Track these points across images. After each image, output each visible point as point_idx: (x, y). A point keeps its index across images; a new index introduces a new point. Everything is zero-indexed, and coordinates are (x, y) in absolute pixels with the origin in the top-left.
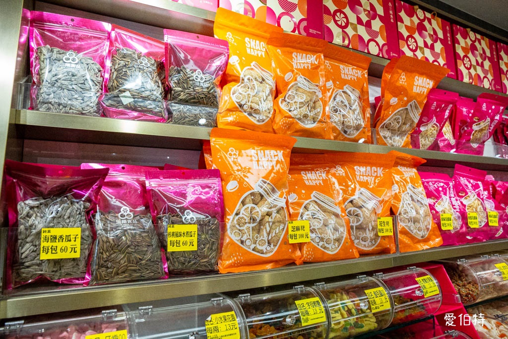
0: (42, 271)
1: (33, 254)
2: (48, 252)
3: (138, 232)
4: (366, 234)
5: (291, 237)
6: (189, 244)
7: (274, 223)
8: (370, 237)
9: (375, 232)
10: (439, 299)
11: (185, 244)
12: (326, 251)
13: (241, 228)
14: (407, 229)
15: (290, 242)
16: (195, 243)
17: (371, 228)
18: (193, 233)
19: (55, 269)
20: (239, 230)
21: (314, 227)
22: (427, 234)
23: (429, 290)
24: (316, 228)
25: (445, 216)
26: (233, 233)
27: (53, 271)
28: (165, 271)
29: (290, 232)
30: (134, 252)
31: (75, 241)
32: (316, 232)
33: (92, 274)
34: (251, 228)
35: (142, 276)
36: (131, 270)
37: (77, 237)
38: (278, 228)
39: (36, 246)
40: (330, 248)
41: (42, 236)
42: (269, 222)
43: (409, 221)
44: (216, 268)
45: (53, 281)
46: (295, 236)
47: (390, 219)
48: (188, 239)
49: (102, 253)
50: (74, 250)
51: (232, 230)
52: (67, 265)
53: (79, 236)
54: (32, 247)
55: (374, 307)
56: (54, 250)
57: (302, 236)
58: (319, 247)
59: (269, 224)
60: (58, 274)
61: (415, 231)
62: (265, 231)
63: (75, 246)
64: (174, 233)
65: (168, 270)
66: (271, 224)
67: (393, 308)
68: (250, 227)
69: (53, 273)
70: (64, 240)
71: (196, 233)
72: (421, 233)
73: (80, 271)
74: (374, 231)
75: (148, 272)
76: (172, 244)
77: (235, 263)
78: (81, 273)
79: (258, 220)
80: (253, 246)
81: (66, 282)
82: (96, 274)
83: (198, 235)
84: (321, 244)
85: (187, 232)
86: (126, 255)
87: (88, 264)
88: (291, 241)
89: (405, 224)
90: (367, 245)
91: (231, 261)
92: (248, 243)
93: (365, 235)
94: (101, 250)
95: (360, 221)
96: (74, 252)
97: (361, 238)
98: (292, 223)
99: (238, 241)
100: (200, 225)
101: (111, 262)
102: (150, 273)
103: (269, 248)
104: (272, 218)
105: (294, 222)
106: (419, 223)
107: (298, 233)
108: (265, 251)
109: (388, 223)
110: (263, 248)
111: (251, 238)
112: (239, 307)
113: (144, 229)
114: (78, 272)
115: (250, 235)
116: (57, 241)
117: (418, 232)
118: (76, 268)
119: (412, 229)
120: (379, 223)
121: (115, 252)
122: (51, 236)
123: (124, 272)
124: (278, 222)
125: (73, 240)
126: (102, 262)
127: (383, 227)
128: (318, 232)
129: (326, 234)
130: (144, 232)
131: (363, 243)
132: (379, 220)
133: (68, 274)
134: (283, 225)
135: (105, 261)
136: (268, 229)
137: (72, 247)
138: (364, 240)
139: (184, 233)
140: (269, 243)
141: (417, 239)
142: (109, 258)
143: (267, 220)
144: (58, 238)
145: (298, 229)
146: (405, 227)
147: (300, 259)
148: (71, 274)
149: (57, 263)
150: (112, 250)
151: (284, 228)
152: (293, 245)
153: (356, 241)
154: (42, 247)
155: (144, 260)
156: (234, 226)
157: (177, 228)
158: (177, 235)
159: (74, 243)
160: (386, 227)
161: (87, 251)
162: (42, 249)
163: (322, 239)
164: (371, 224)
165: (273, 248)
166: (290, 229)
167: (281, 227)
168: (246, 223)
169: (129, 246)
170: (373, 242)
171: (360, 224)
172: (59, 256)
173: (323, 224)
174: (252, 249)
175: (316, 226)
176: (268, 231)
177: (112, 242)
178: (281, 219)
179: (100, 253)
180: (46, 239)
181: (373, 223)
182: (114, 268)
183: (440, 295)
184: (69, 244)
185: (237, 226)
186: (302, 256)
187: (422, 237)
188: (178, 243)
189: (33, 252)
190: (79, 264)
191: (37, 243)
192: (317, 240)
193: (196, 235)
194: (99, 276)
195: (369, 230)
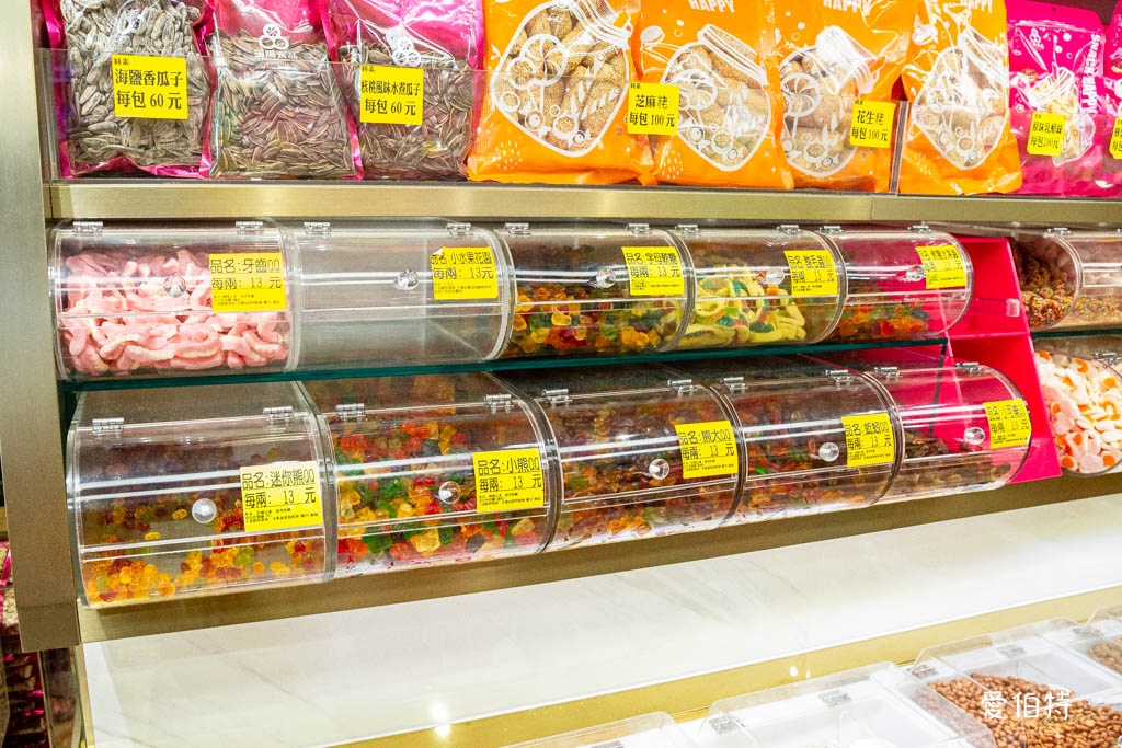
0: (120, 144)
1: (102, 109)
2: (128, 103)
3: (301, 78)
4: (820, 139)
5: (634, 119)
6: (405, 109)
7: (595, 83)
8: (830, 146)
9: (843, 137)
10: (963, 298)
11: (396, 108)
12: (713, 163)
13: (521, 88)
14: (931, 139)
15: (630, 131)
16: (419, 110)
17: (834, 125)
18: (414, 87)
19: (144, 142)
20: (517, 91)
21: (693, 107)
22: (981, 158)
23: (941, 275)
24: (698, 108)
25: (1046, 119)
26: (501, 98)
27: (140, 147)
28: (356, 166)
29: (632, 108)
30: (293, 118)
31: (176, 85)
32: (696, 118)
33: (214, 156)
34: (542, 89)
35: (310, 170)
36: (288, 154)
37: (179, 77)
38: (605, 96)
39: (104, 93)
40: (725, 158)
41: (114, 71)
42: (584, 80)
43: (941, 122)
44: (461, 169)
45: (142, 168)
46: (643, 118)
47: (888, 109)
48: (403, 99)
49: (230, 116)
50: (175, 103)
51: (500, 90)
52: (167, 136)
53: (183, 76)
54: (97, 94)
55: (799, 285)
56: (139, 99)
57: (659, 120)
58: (698, 152)
59: (585, 85)
60: (150, 153)
61: (950, 148)
62: (573, 98)
63: (177, 96)
64: (373, 83)
65: (363, 163)
66: (589, 84)
67: (843, 296)
68: (539, 87)
69: (142, 150)
70: (156, 81)
71: (421, 87)
72: (966, 154)
73: (191, 149)
74: (841, 132)
75: (321, 161)
76: (370, 106)
77: (502, 164)
78: (194, 154)
79: (560, 73)
80: (544, 130)
81: (164, 173)
82: (221, 156)
83: (425, 93)
84: (703, 144)
85: (402, 84)
86: (276, 122)
87: (205, 137)
88: (633, 129)
89: (927, 127)
90: (818, 166)
91: (495, 159)
92: (534, 120)
93: (817, 141)
94: (228, 109)
95: (811, 105)
96: (177, 107)
97: (806, 147)
98: (638, 87)
99: (512, 114)
100: (430, 71)
101: (247, 134)
102: (324, 163)
103: (579, 139)
104: (592, 72)
105: (642, 85)
106: (969, 128)
107: (649, 111)
108: (570, 143)
109: (880, 117)
110: (568, 136)
111: (541, 111)
112: (504, 248)
113: (312, 72)
114: (187, 153)
115: (538, 106)
116: (143, 82)
117: (959, 151)
118: (183, 144)
119: (944, 140)
120: (856, 114)
121: (256, 116)
122: (131, 71)
123: (274, 157)
124: (606, 81)
125: (172, 82)
126: (230, 133)
127: (864, 126)
128: (700, 118)
129: (720, 125)
130: (313, 78)
131: (812, 160)
132: (857, 107)
133: (168, 155)
134: (617, 91)
135: (237, 132)
136: (582, 96)
137: (172, 96)
138: (813, 151)
139: (395, 86)
140: (582, 128)
141: (952, 166)
142: (245, 127)
143: (581, 75)
144: (143, 77)
145: (651, 102)
146: (927, 134)
147: (651, 172)
148: (173, 156)
149: (147, 127)
150: (249, 110)
151: (618, 97)
152: (636, 137)
153: (794, 154)
154: (115, 92)
155: (313, 135)
156: (506, 82)
157: (381, 74)
158: (379, 87)
159: (175, 90)
160: (875, 127)
161: (201, 110)
162: (116, 97)
163: (706, 134)
164: (838, 115)
165: (590, 139)
166: (633, 101)
167: (613, 95)
168: (531, 76)
169: (282, 105)
170: (836, 160)
171: (812, 115)
172: (150, 112)
173: (717, 101)
174: (541, 136)
175: (698, 105)
176: (581, 100)
177: (248, 94)
178: (615, 77)
179: (226, 114)
180: (122, 78)
181: (842, 114)
182: (254, 148)
183: (968, 290)
184: (165, 91)
185: (513, 82)
186: (656, 166)
187: (968, 164)
188: (382, 105)
189: (100, 103)
190: (188, 134)
191: (106, 87)
192: (696, 135)
193: (421, 93)
194: (227, 163)
195: (829, 130)
